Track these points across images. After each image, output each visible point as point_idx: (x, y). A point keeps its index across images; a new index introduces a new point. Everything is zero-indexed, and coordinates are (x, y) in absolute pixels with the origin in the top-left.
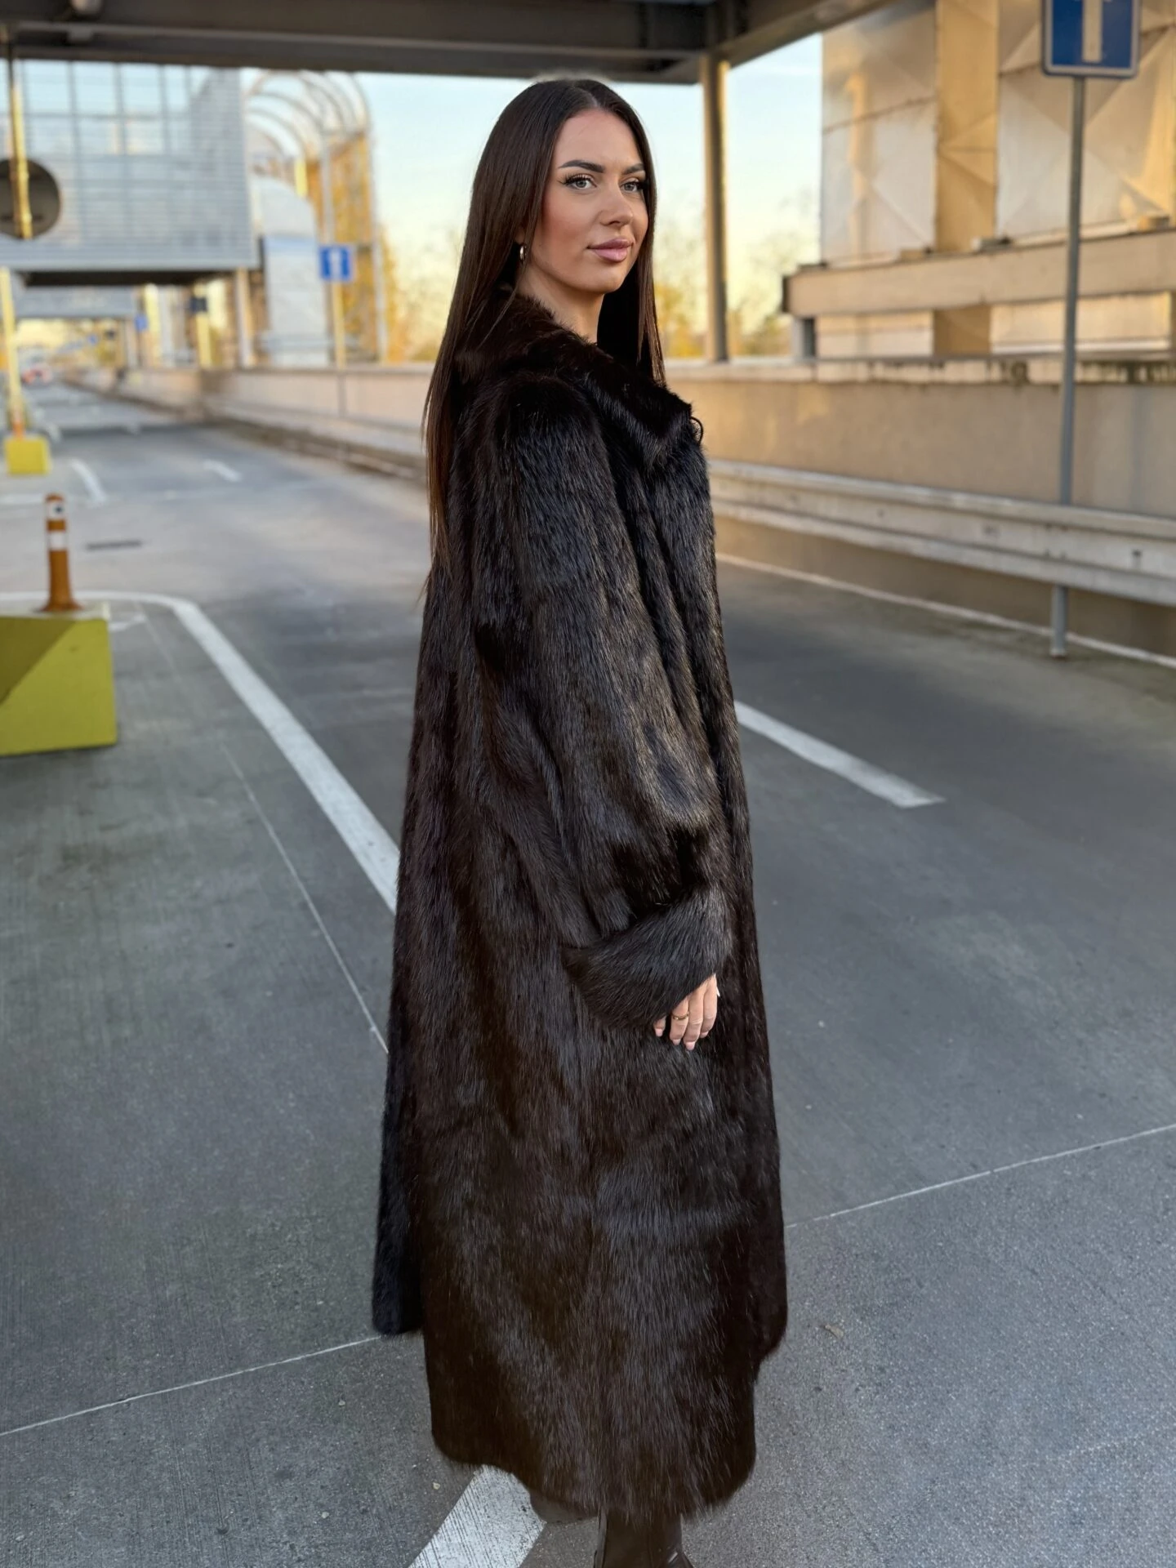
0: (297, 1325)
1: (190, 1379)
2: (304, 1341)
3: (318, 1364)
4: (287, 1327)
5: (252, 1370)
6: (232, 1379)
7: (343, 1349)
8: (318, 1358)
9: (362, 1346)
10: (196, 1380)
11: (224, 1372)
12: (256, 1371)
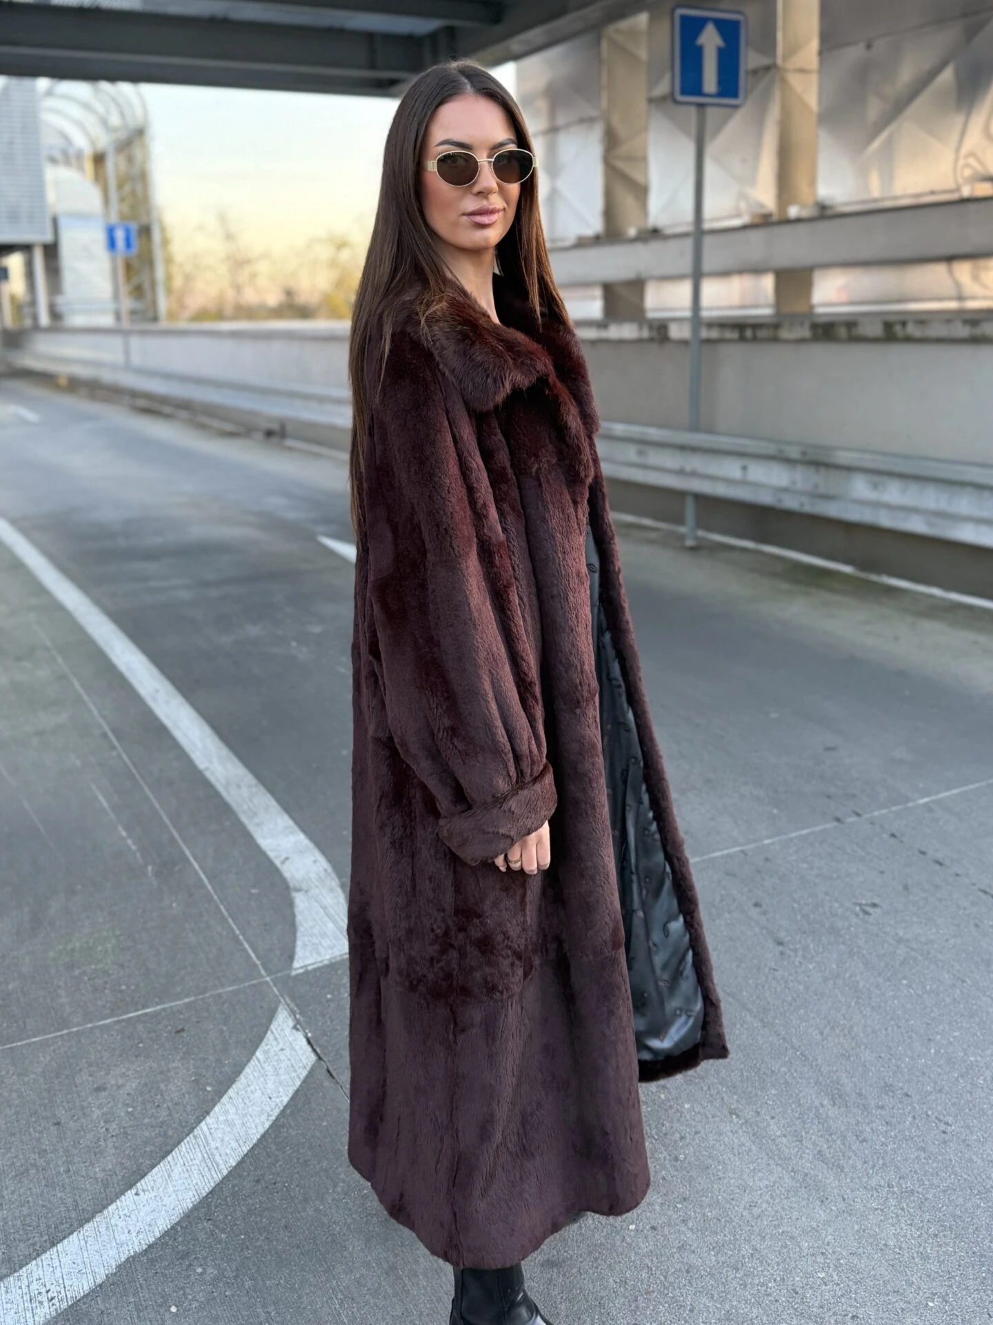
0: (107, 1002)
1: (29, 1037)
2: (112, 1010)
3: (124, 1024)
4: (99, 1003)
5: (75, 1029)
6: (61, 1036)
7: (141, 1015)
8: (123, 1020)
9: (155, 1012)
10: (34, 1037)
11: (54, 1032)
12: (78, 1031)
